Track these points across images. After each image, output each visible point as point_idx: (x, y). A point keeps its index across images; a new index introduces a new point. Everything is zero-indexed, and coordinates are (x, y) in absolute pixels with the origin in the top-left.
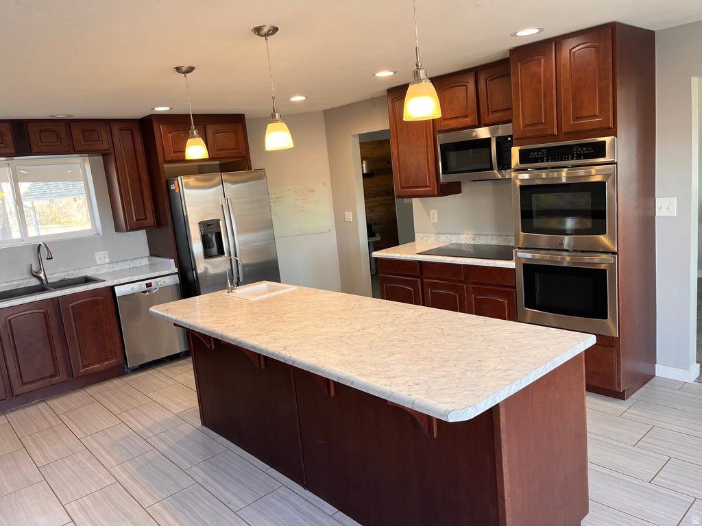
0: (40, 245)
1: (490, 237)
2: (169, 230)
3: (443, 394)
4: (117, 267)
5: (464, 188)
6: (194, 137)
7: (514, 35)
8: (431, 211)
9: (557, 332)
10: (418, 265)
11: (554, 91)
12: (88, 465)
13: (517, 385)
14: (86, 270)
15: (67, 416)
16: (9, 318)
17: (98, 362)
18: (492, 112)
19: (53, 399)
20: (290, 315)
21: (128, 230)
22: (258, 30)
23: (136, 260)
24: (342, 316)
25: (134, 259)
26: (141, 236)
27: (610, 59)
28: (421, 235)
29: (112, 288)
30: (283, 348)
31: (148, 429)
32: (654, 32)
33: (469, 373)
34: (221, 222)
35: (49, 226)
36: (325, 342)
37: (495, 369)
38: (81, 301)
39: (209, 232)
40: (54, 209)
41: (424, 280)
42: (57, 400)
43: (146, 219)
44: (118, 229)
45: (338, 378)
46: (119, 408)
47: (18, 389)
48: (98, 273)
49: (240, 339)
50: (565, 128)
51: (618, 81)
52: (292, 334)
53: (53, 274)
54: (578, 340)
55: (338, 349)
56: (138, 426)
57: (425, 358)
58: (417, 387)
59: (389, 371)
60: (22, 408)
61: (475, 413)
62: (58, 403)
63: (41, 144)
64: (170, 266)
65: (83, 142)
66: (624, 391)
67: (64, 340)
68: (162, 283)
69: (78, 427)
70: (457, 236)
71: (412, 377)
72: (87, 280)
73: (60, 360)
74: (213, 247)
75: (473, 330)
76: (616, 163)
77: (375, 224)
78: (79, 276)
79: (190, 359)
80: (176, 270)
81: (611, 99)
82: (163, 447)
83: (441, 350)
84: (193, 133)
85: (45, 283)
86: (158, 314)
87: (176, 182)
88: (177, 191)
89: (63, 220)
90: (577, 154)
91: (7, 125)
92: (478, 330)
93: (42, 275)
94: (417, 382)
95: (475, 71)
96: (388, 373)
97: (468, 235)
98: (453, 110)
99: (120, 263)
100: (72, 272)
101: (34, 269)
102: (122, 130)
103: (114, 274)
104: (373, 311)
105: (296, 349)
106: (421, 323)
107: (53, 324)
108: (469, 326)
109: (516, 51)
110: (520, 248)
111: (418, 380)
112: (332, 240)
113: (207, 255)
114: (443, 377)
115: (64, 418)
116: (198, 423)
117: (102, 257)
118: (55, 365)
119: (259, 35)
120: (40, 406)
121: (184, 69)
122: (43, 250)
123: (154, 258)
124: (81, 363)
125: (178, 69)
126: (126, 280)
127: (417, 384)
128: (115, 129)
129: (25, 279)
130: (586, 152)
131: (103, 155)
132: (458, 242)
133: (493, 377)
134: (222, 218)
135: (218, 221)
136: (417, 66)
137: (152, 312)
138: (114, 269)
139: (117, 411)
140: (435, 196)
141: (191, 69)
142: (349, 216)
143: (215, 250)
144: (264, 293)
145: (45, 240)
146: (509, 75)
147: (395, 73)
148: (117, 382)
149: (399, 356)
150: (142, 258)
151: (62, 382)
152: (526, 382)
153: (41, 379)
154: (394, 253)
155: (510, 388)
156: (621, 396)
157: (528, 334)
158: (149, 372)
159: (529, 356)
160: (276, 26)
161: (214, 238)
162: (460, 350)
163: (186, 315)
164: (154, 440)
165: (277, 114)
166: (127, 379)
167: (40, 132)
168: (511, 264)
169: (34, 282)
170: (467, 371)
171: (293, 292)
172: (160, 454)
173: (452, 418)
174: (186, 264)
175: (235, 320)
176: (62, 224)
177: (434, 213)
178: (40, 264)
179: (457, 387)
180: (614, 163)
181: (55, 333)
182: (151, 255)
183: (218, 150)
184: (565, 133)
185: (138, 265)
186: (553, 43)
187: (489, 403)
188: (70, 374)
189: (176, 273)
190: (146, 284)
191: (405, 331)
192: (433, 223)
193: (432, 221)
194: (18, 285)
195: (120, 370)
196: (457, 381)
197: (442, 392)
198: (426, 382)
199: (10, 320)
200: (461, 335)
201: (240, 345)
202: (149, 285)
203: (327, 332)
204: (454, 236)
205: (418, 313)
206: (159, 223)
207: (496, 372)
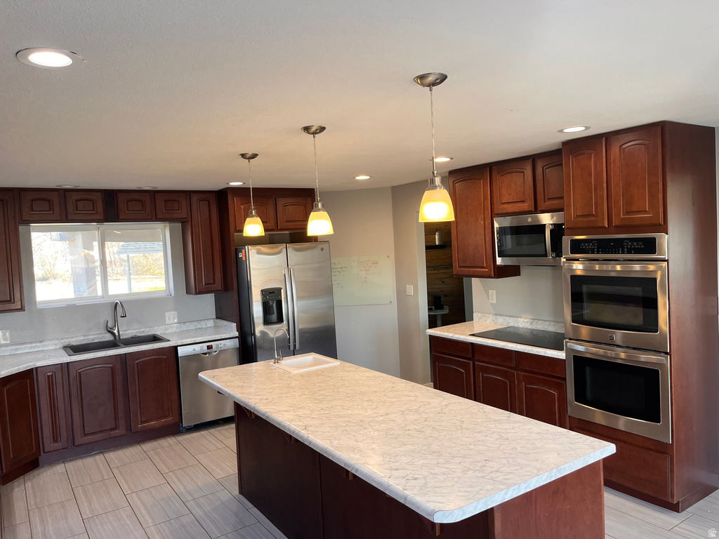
0: (117, 303)
1: (548, 323)
2: (233, 295)
3: (436, 492)
4: (184, 327)
5: (523, 271)
6: (253, 216)
7: (561, 131)
8: (490, 291)
9: (576, 437)
10: (470, 347)
11: (605, 185)
12: (128, 522)
13: (514, 490)
14: (156, 328)
15: (120, 471)
16: (79, 371)
17: (156, 419)
18: (548, 199)
19: (111, 451)
20: (322, 392)
21: (196, 294)
22: (307, 129)
23: (203, 322)
24: (372, 398)
25: (201, 320)
26: (209, 299)
27: (660, 157)
28: (479, 315)
29: (175, 348)
30: (304, 428)
31: (188, 492)
32: (714, 128)
33: (470, 472)
34: (282, 290)
35: (143, 276)
36: (345, 425)
37: (497, 471)
38: (146, 359)
39: (270, 300)
40: (150, 260)
41: (476, 363)
42: (114, 453)
43: (214, 283)
44: (188, 292)
45: (345, 464)
46: (168, 468)
47: (80, 440)
48: (167, 332)
49: (268, 414)
50: (615, 222)
51: (668, 178)
52: (317, 413)
53: (126, 331)
54: (594, 448)
55: (354, 434)
56: (180, 488)
57: (434, 452)
58: (413, 483)
59: (394, 462)
60: (81, 458)
61: (462, 516)
62: (115, 457)
63: (128, 212)
64: (231, 330)
65: (164, 211)
66: (678, 503)
67: (126, 395)
68: (222, 346)
69: (127, 482)
70: (515, 319)
71: (413, 471)
72: (155, 339)
73: (121, 414)
74: (273, 313)
75: (493, 426)
76: (667, 261)
77: (445, 296)
78: (149, 334)
79: (233, 426)
80: (237, 334)
81: (661, 196)
82: (198, 512)
83: (453, 445)
84: (251, 213)
85: (117, 339)
86: (205, 380)
87: (243, 250)
88: (244, 259)
89: (157, 272)
90: (627, 248)
91: (100, 194)
92: (498, 426)
93: (116, 331)
94: (416, 476)
95: (533, 159)
96: (392, 465)
97: (525, 318)
98: (510, 195)
99: (187, 323)
100: (143, 330)
101: (110, 325)
102: (200, 201)
103: (181, 334)
104: (403, 395)
105: (316, 430)
106: (445, 413)
107: (119, 379)
108: (490, 421)
109: (566, 144)
110: (570, 339)
111: (419, 475)
112: (392, 313)
113: (267, 322)
114: (444, 474)
115: (116, 472)
116: (236, 491)
117: (171, 317)
118: (116, 418)
119: (309, 133)
120: (97, 457)
121: (248, 156)
122: (119, 308)
123: (218, 321)
124: (139, 418)
125: (243, 156)
126: (189, 341)
127: (415, 479)
128: (195, 199)
129: (101, 334)
130: (636, 247)
131: (182, 222)
132: (516, 325)
133: (492, 479)
134: (283, 287)
135: (280, 289)
136: (433, 174)
137: (201, 377)
138: (181, 329)
139: (165, 470)
140: (492, 278)
141: (254, 156)
142: (410, 289)
143: (274, 317)
144: (310, 366)
145: (122, 299)
146: (562, 165)
147: (451, 159)
148: (171, 441)
149: (410, 447)
150: (208, 319)
151: (121, 436)
152: (526, 488)
153: (101, 431)
154: (448, 332)
155: (506, 494)
156: (675, 508)
157: (545, 436)
158: (203, 432)
159: (537, 460)
160: (323, 126)
161: (274, 305)
162: (472, 447)
163: (229, 384)
164: (191, 504)
165: (320, 204)
166: (181, 438)
167: (128, 202)
168: (561, 355)
169: (108, 337)
170: (469, 469)
171: (334, 368)
172: (194, 520)
173: (438, 519)
174: (247, 329)
175: (271, 393)
176: (154, 275)
177: (493, 293)
178: (115, 321)
179: (452, 486)
180: (665, 261)
181: (119, 387)
182: (217, 318)
183: (286, 221)
184: (616, 226)
185: (204, 326)
186: (604, 139)
187: (479, 507)
188: (129, 428)
189: (236, 337)
190: (208, 346)
191: (426, 421)
192: (492, 304)
193: (491, 301)
194: (93, 340)
195: (176, 429)
196: (455, 479)
197: (436, 489)
198: (425, 478)
199: (80, 373)
200: (479, 430)
201: (267, 420)
202: (209, 347)
203: (351, 414)
204: (512, 319)
205: (445, 402)
206: (226, 287)
207: (498, 474)
